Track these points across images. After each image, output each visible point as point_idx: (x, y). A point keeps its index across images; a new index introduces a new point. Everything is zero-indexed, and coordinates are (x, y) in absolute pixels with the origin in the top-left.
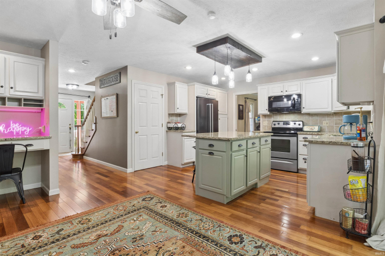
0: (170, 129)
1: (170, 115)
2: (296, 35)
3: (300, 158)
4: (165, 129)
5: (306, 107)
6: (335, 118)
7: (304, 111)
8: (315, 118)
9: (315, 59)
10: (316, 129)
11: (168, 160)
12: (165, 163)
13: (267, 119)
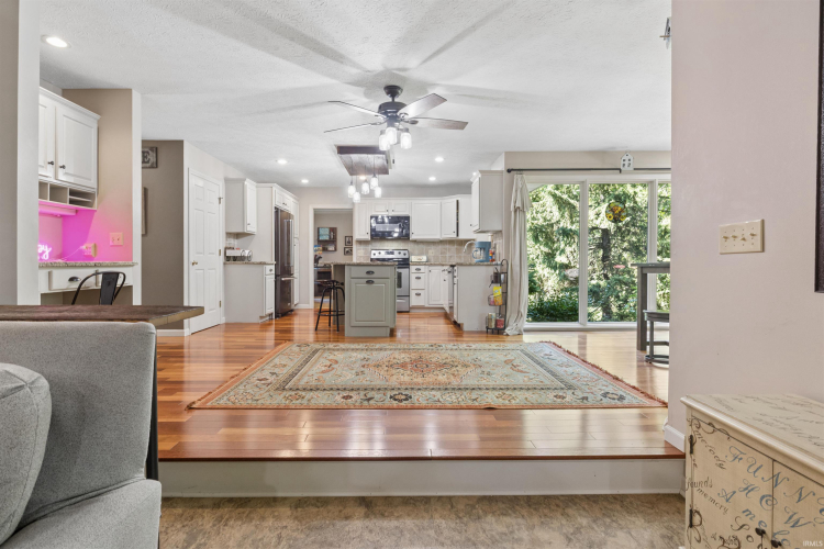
0: (228, 258)
1: (229, 235)
2: (439, 159)
3: (413, 293)
4: (222, 259)
5: (416, 232)
6: (440, 247)
7: (412, 237)
8: (421, 246)
9: (432, 179)
10: (424, 259)
11: (226, 313)
12: (223, 320)
13: (362, 247)
